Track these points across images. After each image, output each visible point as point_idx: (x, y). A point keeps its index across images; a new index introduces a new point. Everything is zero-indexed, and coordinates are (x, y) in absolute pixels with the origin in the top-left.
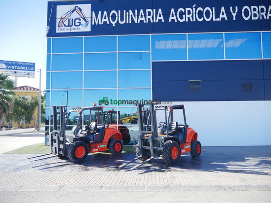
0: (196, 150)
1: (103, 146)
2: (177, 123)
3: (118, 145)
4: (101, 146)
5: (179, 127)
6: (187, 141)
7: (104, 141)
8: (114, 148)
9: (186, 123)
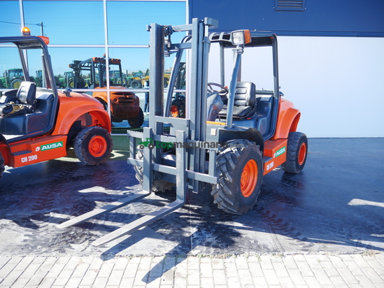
0: (297, 159)
1: (54, 146)
2: (253, 86)
3: (98, 140)
4: (44, 148)
5: (257, 96)
6: (278, 136)
7: (58, 131)
8: (87, 150)
9: (277, 87)
